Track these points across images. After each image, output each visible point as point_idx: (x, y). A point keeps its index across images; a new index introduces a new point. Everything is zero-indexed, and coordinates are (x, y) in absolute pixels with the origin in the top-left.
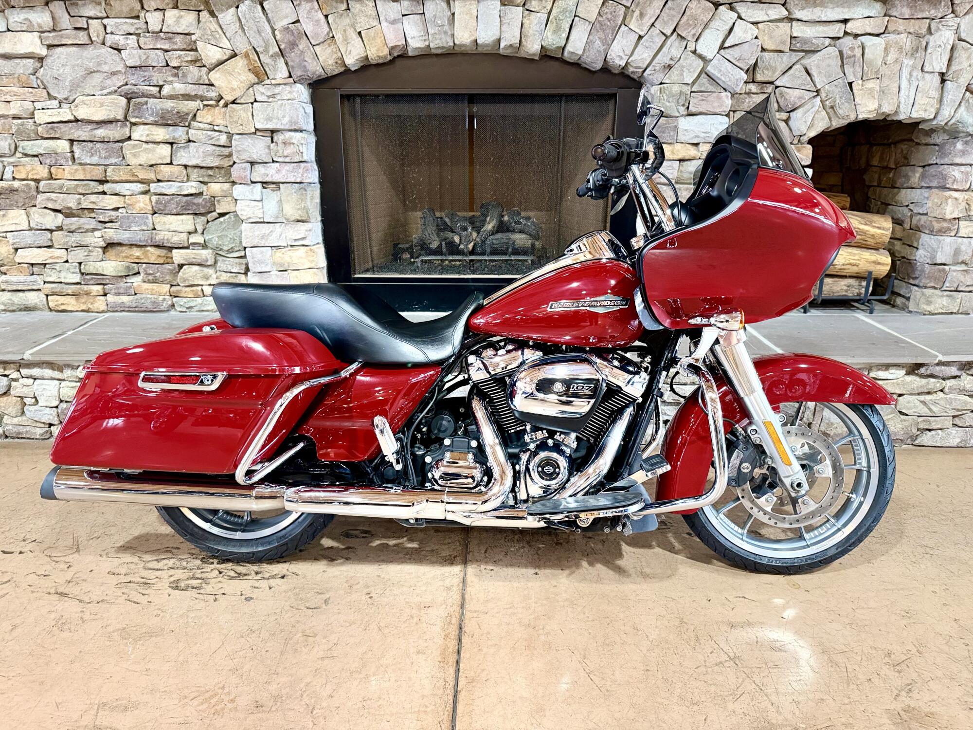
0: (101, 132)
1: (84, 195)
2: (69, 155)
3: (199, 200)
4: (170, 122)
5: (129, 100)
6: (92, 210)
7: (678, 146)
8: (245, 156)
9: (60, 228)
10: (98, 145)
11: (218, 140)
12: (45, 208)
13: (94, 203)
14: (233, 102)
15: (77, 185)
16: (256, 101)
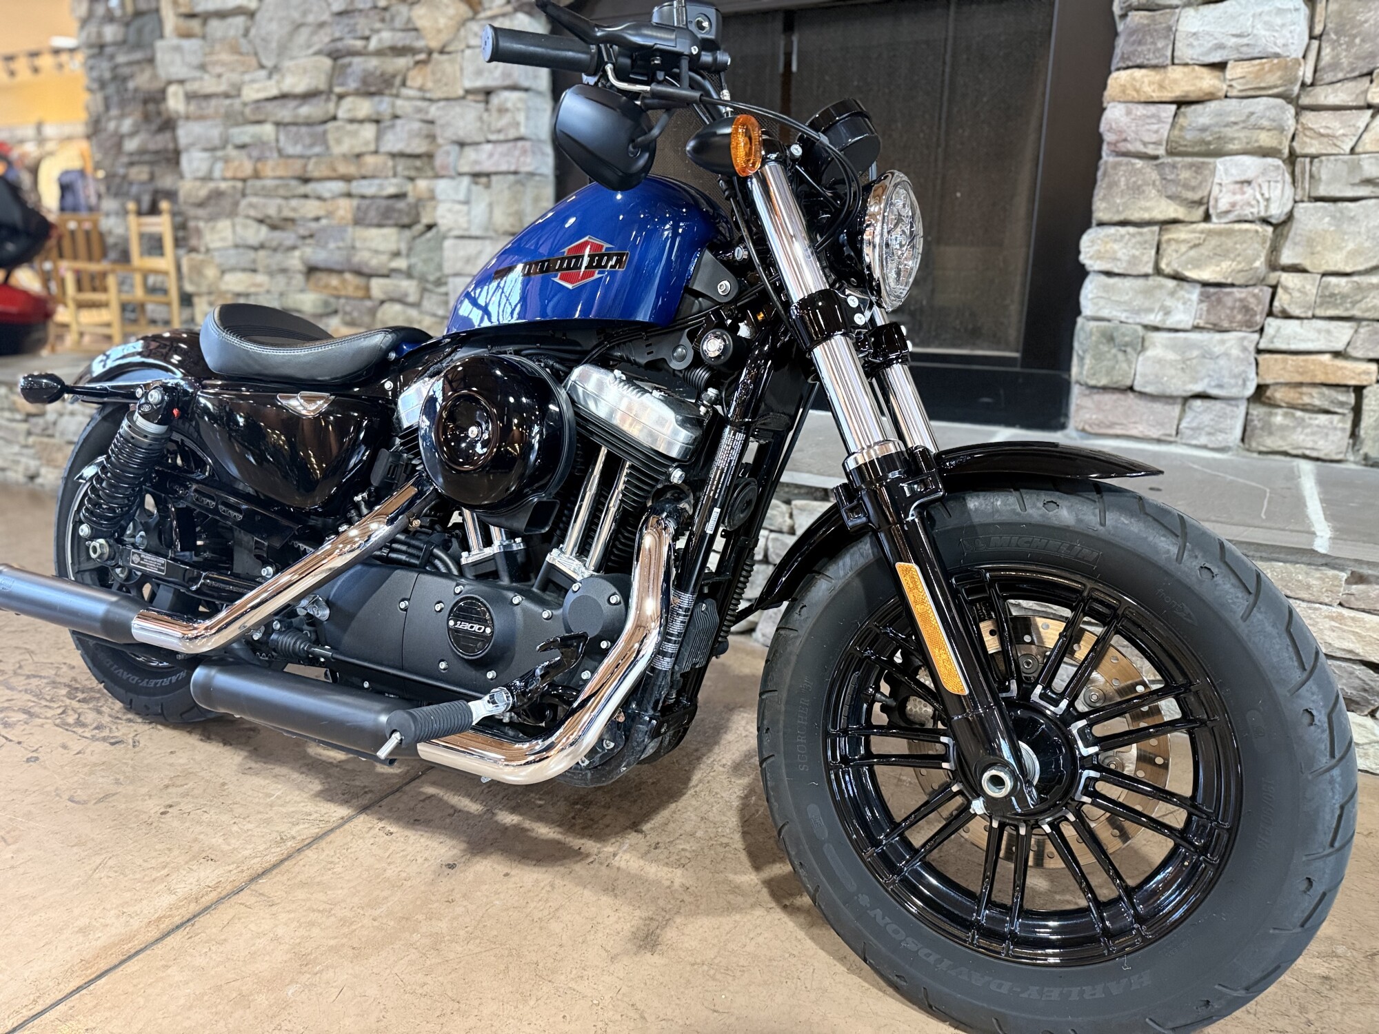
0: (305, 110)
1: (286, 198)
2: (273, 144)
3: (401, 205)
4: (373, 89)
5: (335, 59)
6: (293, 220)
7: (1176, 73)
8: (450, 133)
9: (262, 246)
10: (304, 130)
11: (427, 113)
12: (248, 217)
13: (294, 210)
14: (442, 52)
15: (277, 187)
16: (469, 47)
